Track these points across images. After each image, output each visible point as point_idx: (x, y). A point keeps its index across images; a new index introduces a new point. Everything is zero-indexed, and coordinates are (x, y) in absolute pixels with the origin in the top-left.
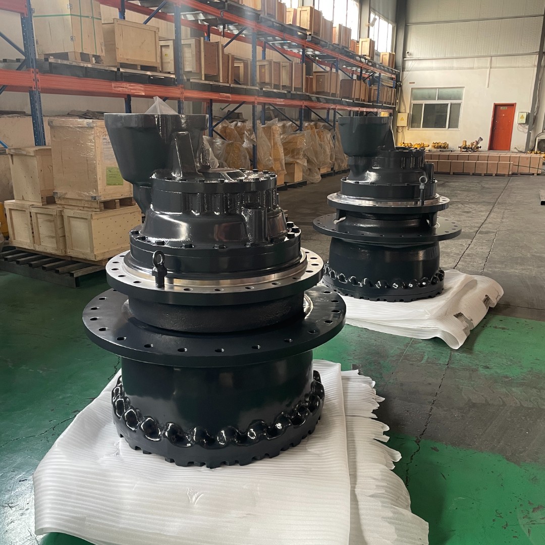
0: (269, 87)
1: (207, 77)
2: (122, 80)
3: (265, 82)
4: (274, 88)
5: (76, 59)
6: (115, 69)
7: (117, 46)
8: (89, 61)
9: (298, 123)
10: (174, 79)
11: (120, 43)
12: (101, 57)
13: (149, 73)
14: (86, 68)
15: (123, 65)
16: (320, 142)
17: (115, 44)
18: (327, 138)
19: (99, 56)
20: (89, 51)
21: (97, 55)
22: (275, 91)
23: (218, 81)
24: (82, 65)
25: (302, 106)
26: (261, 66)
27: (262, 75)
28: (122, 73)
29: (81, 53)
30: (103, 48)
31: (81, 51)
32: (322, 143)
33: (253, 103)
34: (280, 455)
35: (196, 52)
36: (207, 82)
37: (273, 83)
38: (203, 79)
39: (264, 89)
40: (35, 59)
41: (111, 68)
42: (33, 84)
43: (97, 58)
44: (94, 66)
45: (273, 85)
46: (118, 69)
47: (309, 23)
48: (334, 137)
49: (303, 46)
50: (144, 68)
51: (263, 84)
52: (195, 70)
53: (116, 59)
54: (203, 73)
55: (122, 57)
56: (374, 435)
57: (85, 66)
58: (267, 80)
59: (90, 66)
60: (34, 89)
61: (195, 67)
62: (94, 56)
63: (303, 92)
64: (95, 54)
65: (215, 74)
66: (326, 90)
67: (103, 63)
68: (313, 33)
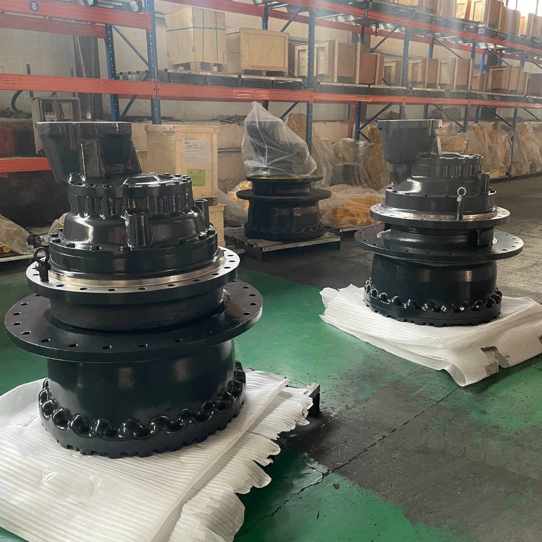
0: (421, 86)
1: (340, 79)
2: (242, 86)
3: (416, 82)
4: (427, 88)
5: (196, 68)
6: (236, 76)
7: (242, 54)
8: (209, 70)
9: (461, 123)
10: (300, 82)
11: (245, 50)
12: (223, 66)
13: (272, 78)
14: (206, 77)
15: (247, 72)
16: (491, 144)
17: (240, 52)
18: (501, 139)
19: (221, 65)
20: (210, 60)
21: (219, 63)
22: (428, 90)
23: (354, 83)
24: (201, 73)
25: (467, 105)
26: (414, 65)
27: (414, 73)
28: (243, 79)
29: (201, 63)
30: (226, 57)
31: (201, 61)
32: (494, 145)
33: (400, 104)
34: (152, 457)
35: (329, 54)
36: (340, 84)
37: (426, 81)
38: (336, 80)
39: (413, 89)
40: (157, 70)
41: (232, 75)
42: (153, 93)
43: (219, 66)
44: (213, 74)
45: (426, 84)
46: (240, 76)
47: (483, 14)
48: (512, 139)
49: (474, 39)
50: (269, 74)
51: (415, 83)
52: (327, 73)
53: (240, 67)
54: (336, 75)
55: (246, 64)
56: (257, 457)
57: (205, 74)
58: (419, 80)
59: (209, 74)
60: (154, 98)
61: (327, 71)
62: (215, 65)
63: (467, 89)
64: (217, 63)
65: (351, 76)
66: (503, 87)
67: (224, 71)
68: (488, 26)
